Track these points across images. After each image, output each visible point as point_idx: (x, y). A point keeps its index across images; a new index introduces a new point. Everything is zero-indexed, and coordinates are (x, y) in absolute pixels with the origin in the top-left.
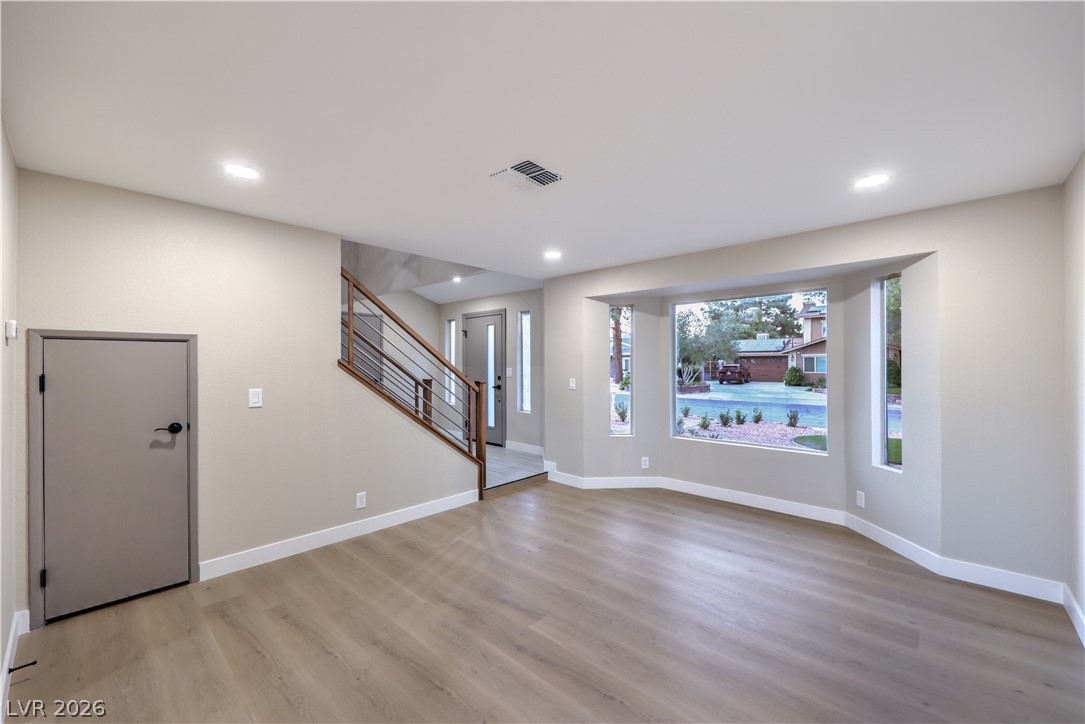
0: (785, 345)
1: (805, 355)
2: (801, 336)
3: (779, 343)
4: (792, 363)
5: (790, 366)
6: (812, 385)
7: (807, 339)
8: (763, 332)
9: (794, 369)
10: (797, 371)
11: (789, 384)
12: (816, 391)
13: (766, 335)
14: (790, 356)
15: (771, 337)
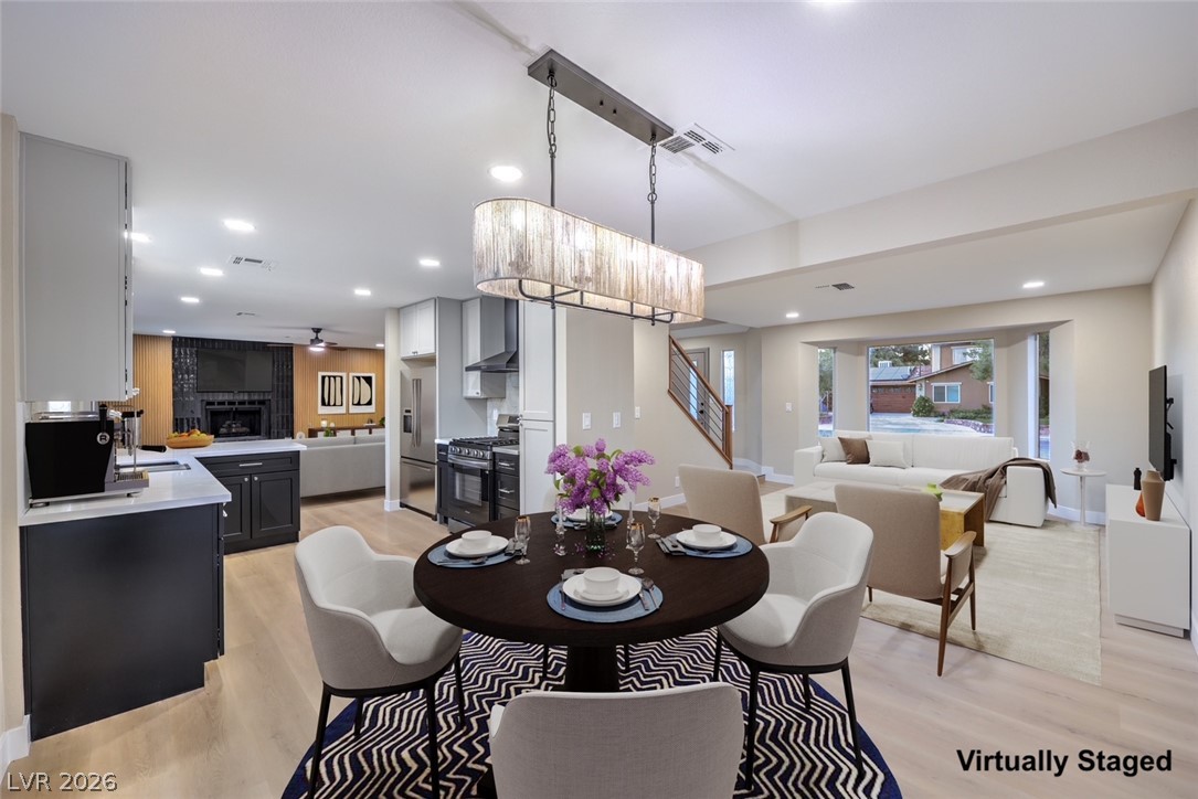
0: (912, 372)
1: (934, 384)
2: (927, 363)
3: (906, 370)
4: (920, 393)
5: (918, 396)
6: (943, 415)
7: (936, 367)
8: (885, 359)
9: (922, 398)
10: (926, 401)
11: (917, 414)
12: (948, 422)
13: (889, 362)
14: (918, 386)
15: (893, 365)
